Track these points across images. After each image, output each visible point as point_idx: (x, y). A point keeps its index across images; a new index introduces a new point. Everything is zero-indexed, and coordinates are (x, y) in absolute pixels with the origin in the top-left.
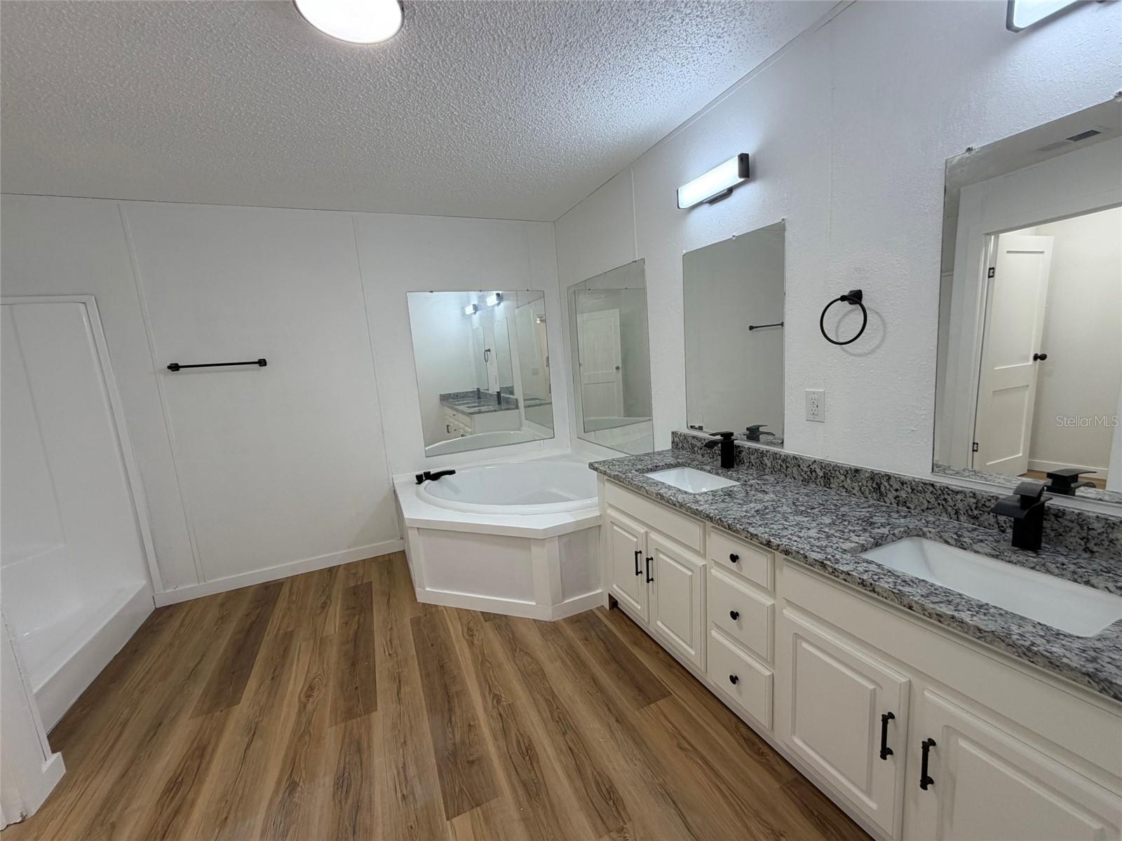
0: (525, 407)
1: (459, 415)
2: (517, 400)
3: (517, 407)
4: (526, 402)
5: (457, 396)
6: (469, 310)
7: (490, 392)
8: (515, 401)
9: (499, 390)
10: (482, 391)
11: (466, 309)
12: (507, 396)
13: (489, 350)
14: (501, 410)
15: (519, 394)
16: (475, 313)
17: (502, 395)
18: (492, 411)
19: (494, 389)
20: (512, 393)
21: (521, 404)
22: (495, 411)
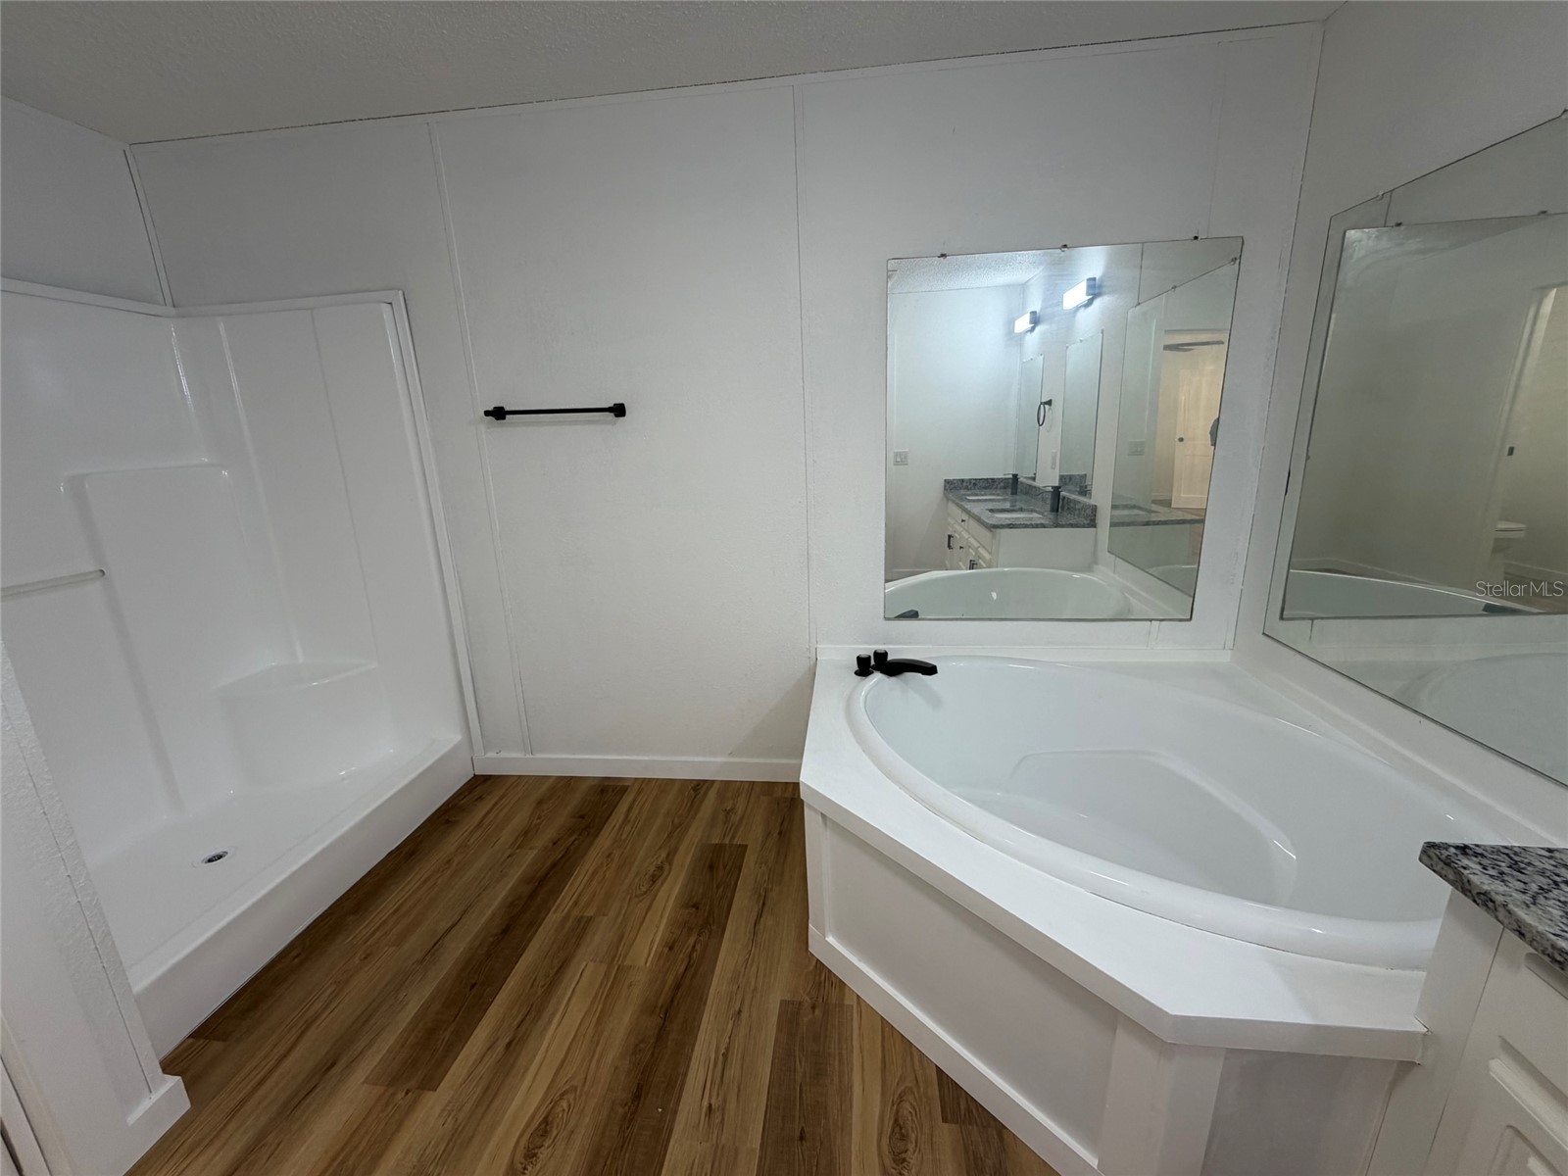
0: (1113, 525)
1: (972, 522)
2: (1094, 509)
3: (1093, 524)
4: (1118, 512)
5: (975, 484)
6: (1023, 324)
7: (1038, 483)
8: (1089, 512)
9: (1057, 484)
10: (1021, 480)
11: (1017, 323)
12: (1073, 496)
13: (1049, 403)
14: (1057, 525)
15: (1101, 496)
16: (1032, 329)
17: (1063, 494)
18: (1037, 526)
19: (1048, 479)
20: (1085, 491)
21: (1104, 517)
22: (1043, 526)
